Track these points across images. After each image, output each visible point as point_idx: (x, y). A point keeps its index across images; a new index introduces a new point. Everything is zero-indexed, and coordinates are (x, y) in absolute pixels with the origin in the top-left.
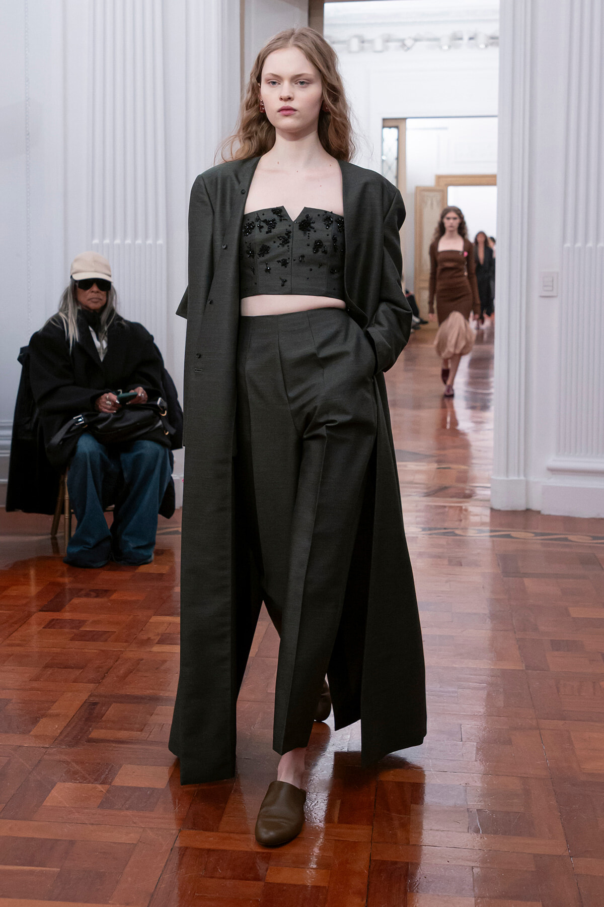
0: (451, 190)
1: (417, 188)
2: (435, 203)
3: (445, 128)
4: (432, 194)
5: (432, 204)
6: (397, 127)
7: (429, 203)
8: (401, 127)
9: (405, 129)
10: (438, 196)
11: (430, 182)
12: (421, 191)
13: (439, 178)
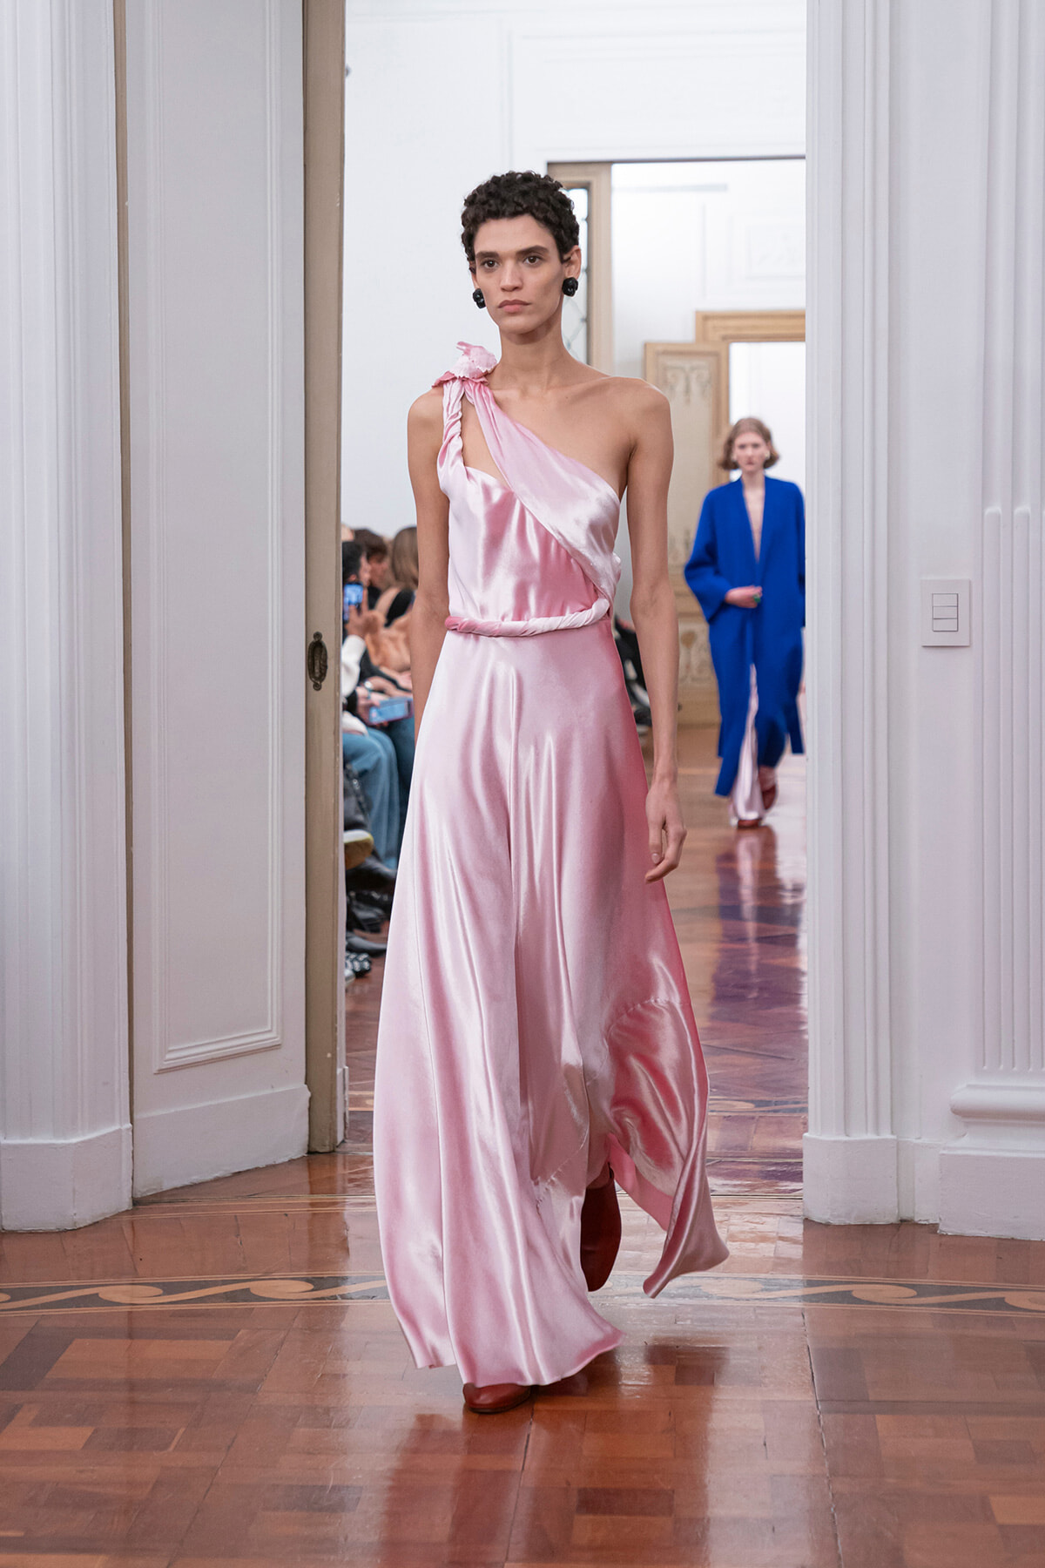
0: (740, 353)
1: (646, 346)
2: (695, 388)
3: (723, 188)
4: (686, 363)
5: (688, 390)
6: (586, 186)
7: (680, 388)
8: (594, 188)
9: (610, 189)
10: (703, 367)
11: (681, 331)
12: (659, 354)
13: (705, 318)
